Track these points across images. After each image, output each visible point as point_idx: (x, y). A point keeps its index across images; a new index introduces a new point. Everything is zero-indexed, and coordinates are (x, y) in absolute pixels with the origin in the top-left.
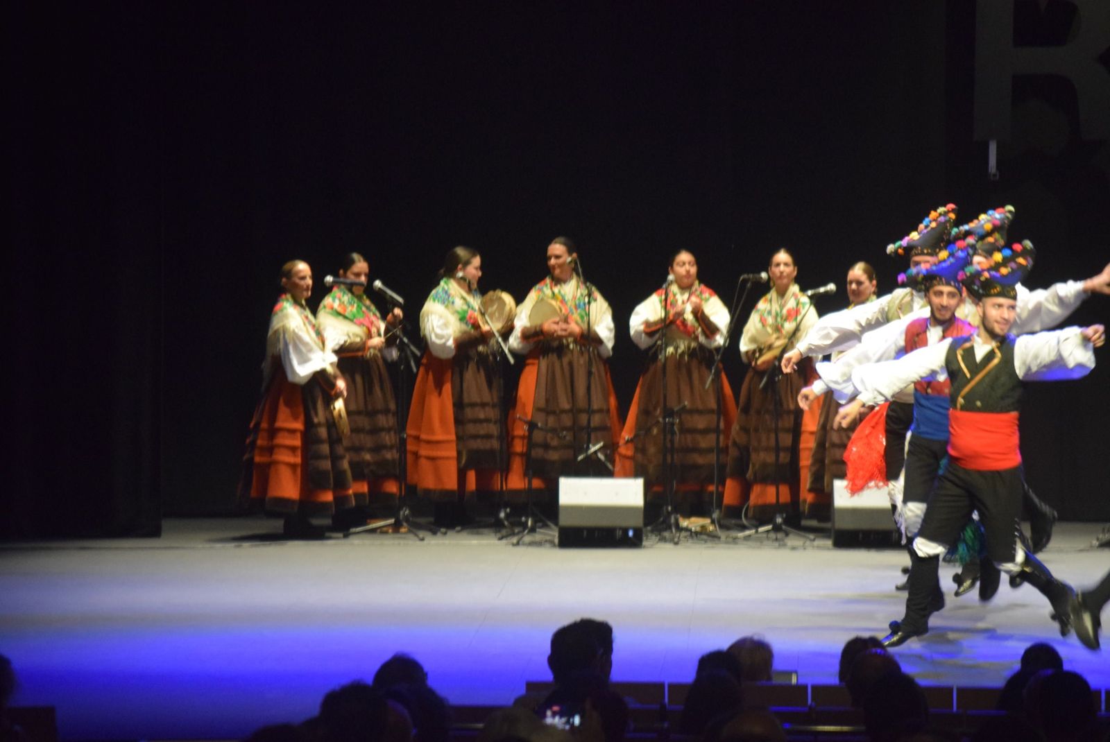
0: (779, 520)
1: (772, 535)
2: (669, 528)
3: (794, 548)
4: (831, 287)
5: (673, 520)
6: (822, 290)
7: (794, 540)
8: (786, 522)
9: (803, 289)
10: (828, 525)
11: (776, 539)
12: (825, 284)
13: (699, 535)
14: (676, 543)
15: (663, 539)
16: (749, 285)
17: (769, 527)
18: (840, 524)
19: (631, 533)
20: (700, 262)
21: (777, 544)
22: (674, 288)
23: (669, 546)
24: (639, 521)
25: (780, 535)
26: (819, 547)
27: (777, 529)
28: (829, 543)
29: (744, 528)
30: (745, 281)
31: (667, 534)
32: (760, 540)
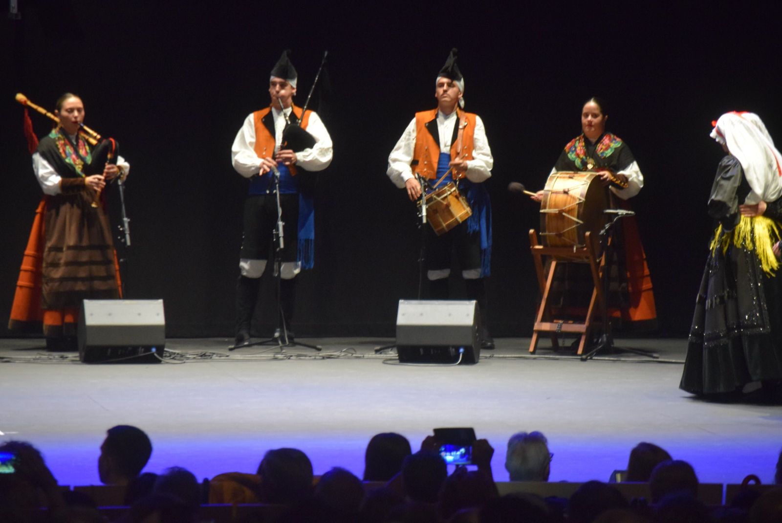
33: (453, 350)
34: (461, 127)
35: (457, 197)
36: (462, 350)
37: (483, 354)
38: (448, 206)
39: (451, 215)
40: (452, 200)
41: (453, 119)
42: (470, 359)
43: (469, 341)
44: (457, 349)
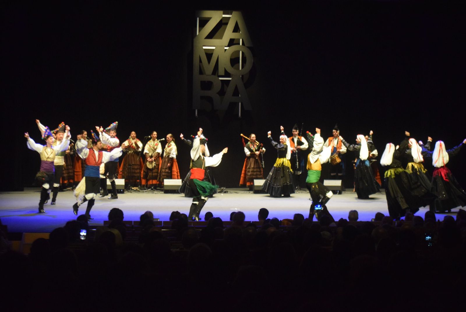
0: (152, 188)
1: (151, 191)
2: (129, 189)
3: (156, 194)
4: (164, 139)
5: (130, 188)
6: (162, 140)
7: (155, 192)
8: (154, 188)
9: (158, 140)
10: (163, 189)
11: (152, 192)
12: (162, 138)
13: (136, 191)
14: (131, 193)
15: (128, 192)
16: (146, 139)
17: (151, 189)
18: (165, 188)
19: (122, 191)
20: (136, 133)
21: (152, 193)
22: (131, 139)
23: (130, 193)
24: (124, 188)
25: (153, 191)
26: (161, 193)
27: (152, 189)
28: (163, 192)
29: (145, 189)
30: (146, 138)
31: (129, 191)
32: (149, 192)
33: (336, 191)
34: (339, 141)
35: (338, 157)
36: (338, 191)
37: (343, 192)
38: (336, 159)
39: (336, 161)
40: (337, 158)
41: (337, 139)
42: (340, 193)
43: (340, 189)
44: (337, 191)
